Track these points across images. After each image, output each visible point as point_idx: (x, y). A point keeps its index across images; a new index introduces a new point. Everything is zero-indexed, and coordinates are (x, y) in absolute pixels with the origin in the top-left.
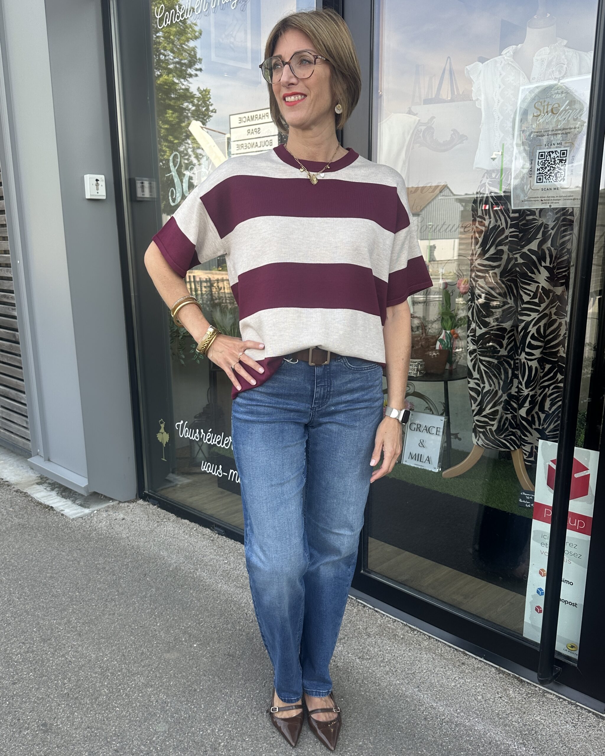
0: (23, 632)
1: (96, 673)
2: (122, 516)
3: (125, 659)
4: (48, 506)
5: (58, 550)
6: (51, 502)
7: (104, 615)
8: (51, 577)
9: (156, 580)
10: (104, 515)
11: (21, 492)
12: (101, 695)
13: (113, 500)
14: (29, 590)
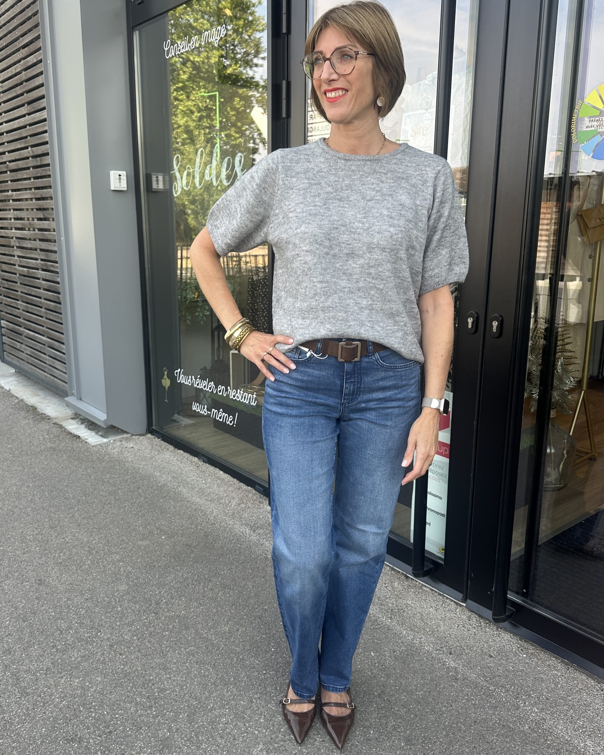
0: (38, 521)
1: (85, 551)
2: (132, 445)
3: (108, 543)
4: (77, 435)
5: (76, 467)
6: (79, 432)
7: (100, 513)
8: (67, 486)
9: (146, 492)
10: (118, 444)
11: (57, 425)
12: (85, 564)
13: (127, 433)
14: (48, 494)
